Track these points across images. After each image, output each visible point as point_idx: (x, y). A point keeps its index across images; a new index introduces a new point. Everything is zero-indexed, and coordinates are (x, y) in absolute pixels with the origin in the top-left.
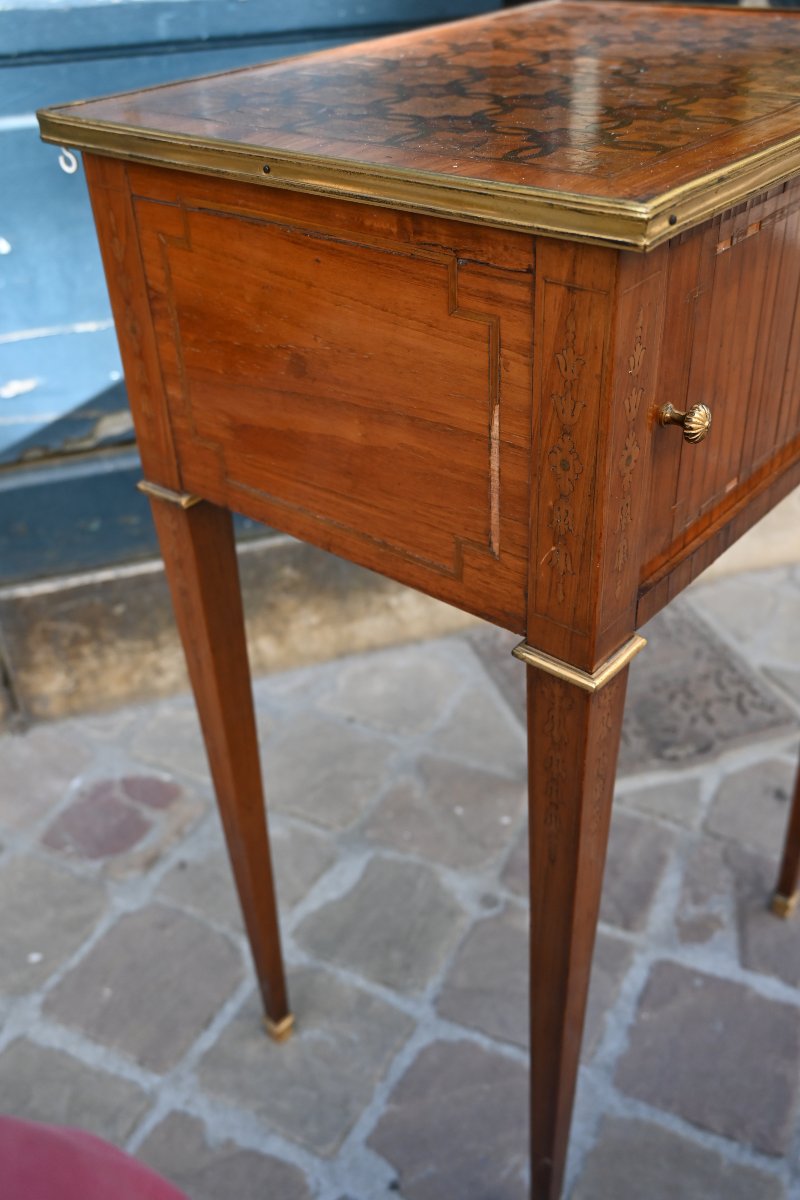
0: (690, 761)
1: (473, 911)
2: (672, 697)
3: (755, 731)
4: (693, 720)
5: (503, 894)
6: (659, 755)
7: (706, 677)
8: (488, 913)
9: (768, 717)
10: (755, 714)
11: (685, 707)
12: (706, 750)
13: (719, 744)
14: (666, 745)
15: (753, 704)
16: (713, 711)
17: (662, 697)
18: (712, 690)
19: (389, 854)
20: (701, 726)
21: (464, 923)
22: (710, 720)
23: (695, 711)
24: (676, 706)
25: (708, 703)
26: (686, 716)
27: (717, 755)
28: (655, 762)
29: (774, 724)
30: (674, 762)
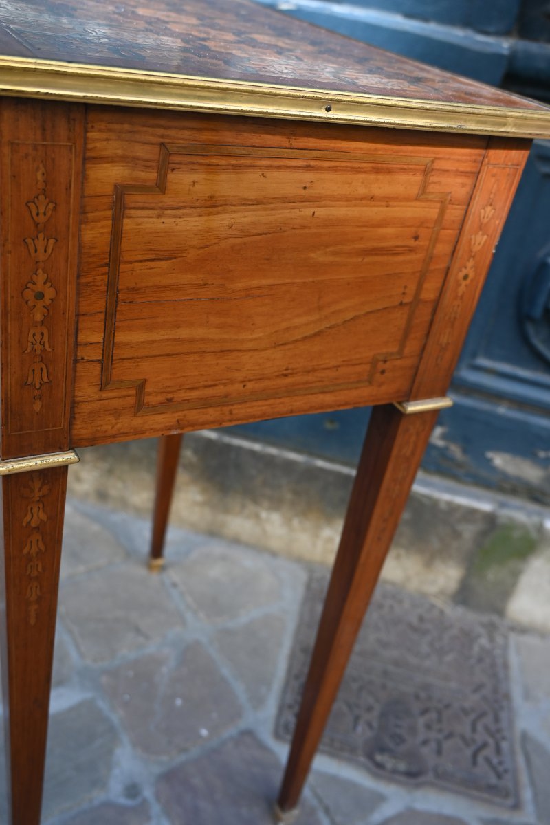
0: (391, 776)
1: (115, 791)
2: (425, 712)
3: (470, 786)
4: (425, 742)
5: (148, 793)
6: (370, 757)
7: (466, 712)
8: (123, 801)
9: (493, 780)
10: (482, 769)
11: (428, 727)
12: (413, 775)
13: (430, 777)
14: (383, 750)
15: (488, 760)
16: (447, 745)
17: (416, 707)
18: (464, 728)
19: (103, 705)
20: (427, 752)
21: (98, 796)
22: (439, 752)
23: (433, 735)
24: (421, 721)
25: (450, 736)
26: (421, 737)
27: (418, 786)
28: (362, 759)
29: (491, 789)
30: (378, 769)
